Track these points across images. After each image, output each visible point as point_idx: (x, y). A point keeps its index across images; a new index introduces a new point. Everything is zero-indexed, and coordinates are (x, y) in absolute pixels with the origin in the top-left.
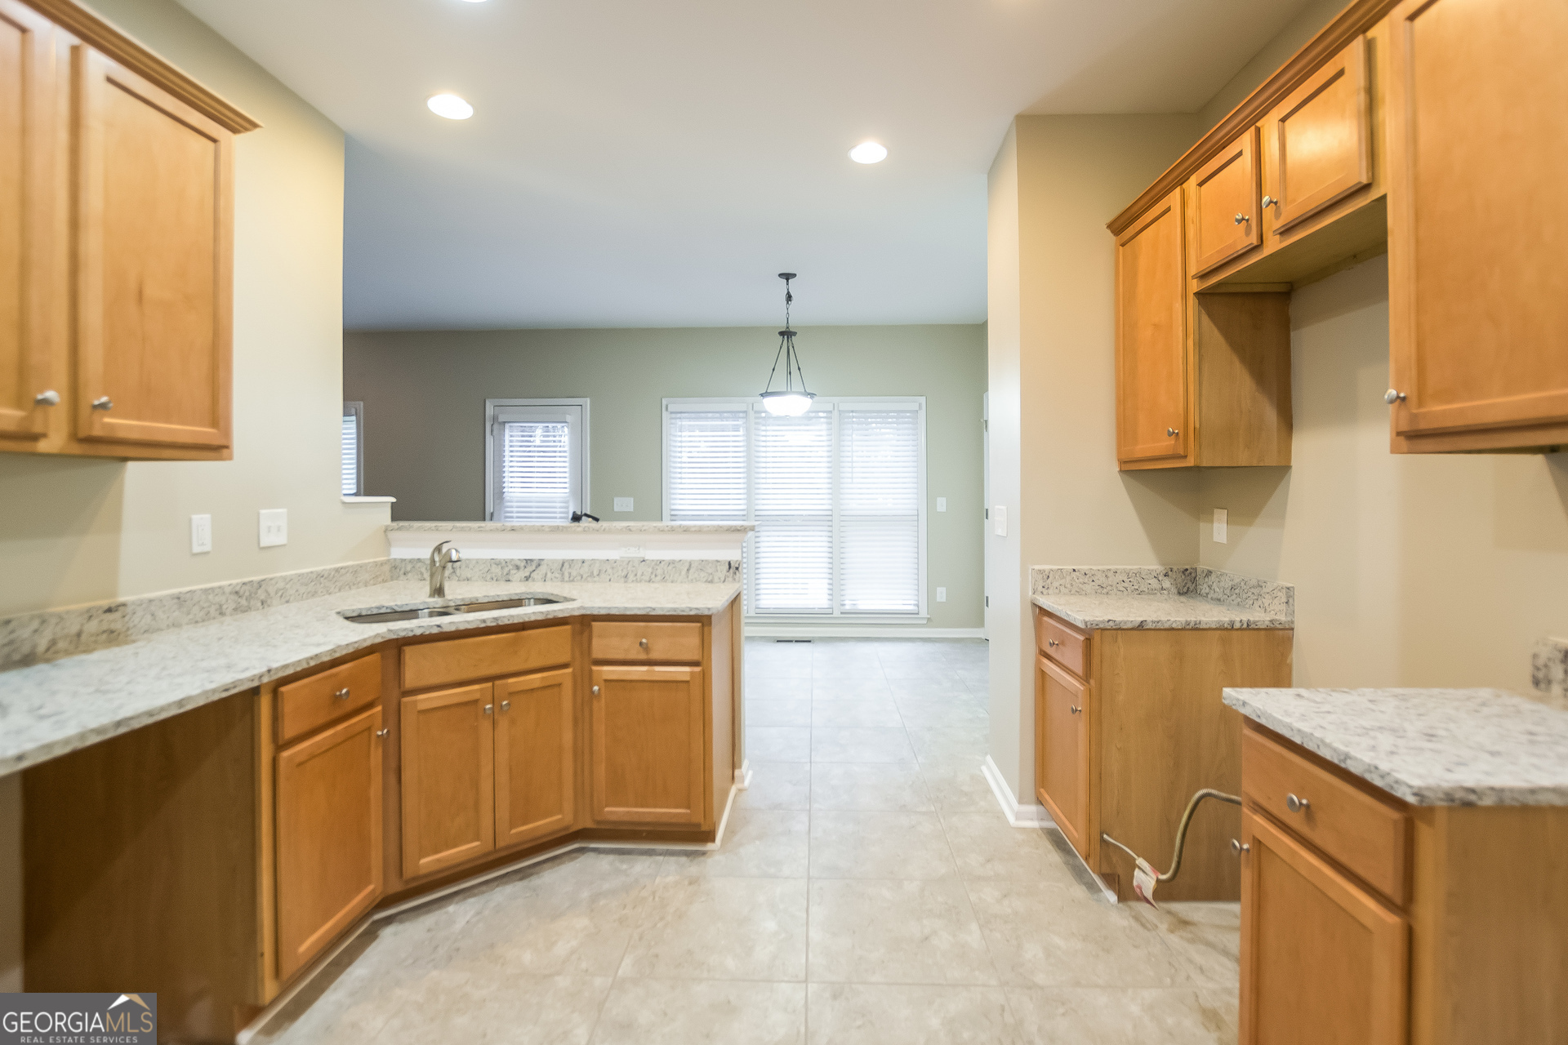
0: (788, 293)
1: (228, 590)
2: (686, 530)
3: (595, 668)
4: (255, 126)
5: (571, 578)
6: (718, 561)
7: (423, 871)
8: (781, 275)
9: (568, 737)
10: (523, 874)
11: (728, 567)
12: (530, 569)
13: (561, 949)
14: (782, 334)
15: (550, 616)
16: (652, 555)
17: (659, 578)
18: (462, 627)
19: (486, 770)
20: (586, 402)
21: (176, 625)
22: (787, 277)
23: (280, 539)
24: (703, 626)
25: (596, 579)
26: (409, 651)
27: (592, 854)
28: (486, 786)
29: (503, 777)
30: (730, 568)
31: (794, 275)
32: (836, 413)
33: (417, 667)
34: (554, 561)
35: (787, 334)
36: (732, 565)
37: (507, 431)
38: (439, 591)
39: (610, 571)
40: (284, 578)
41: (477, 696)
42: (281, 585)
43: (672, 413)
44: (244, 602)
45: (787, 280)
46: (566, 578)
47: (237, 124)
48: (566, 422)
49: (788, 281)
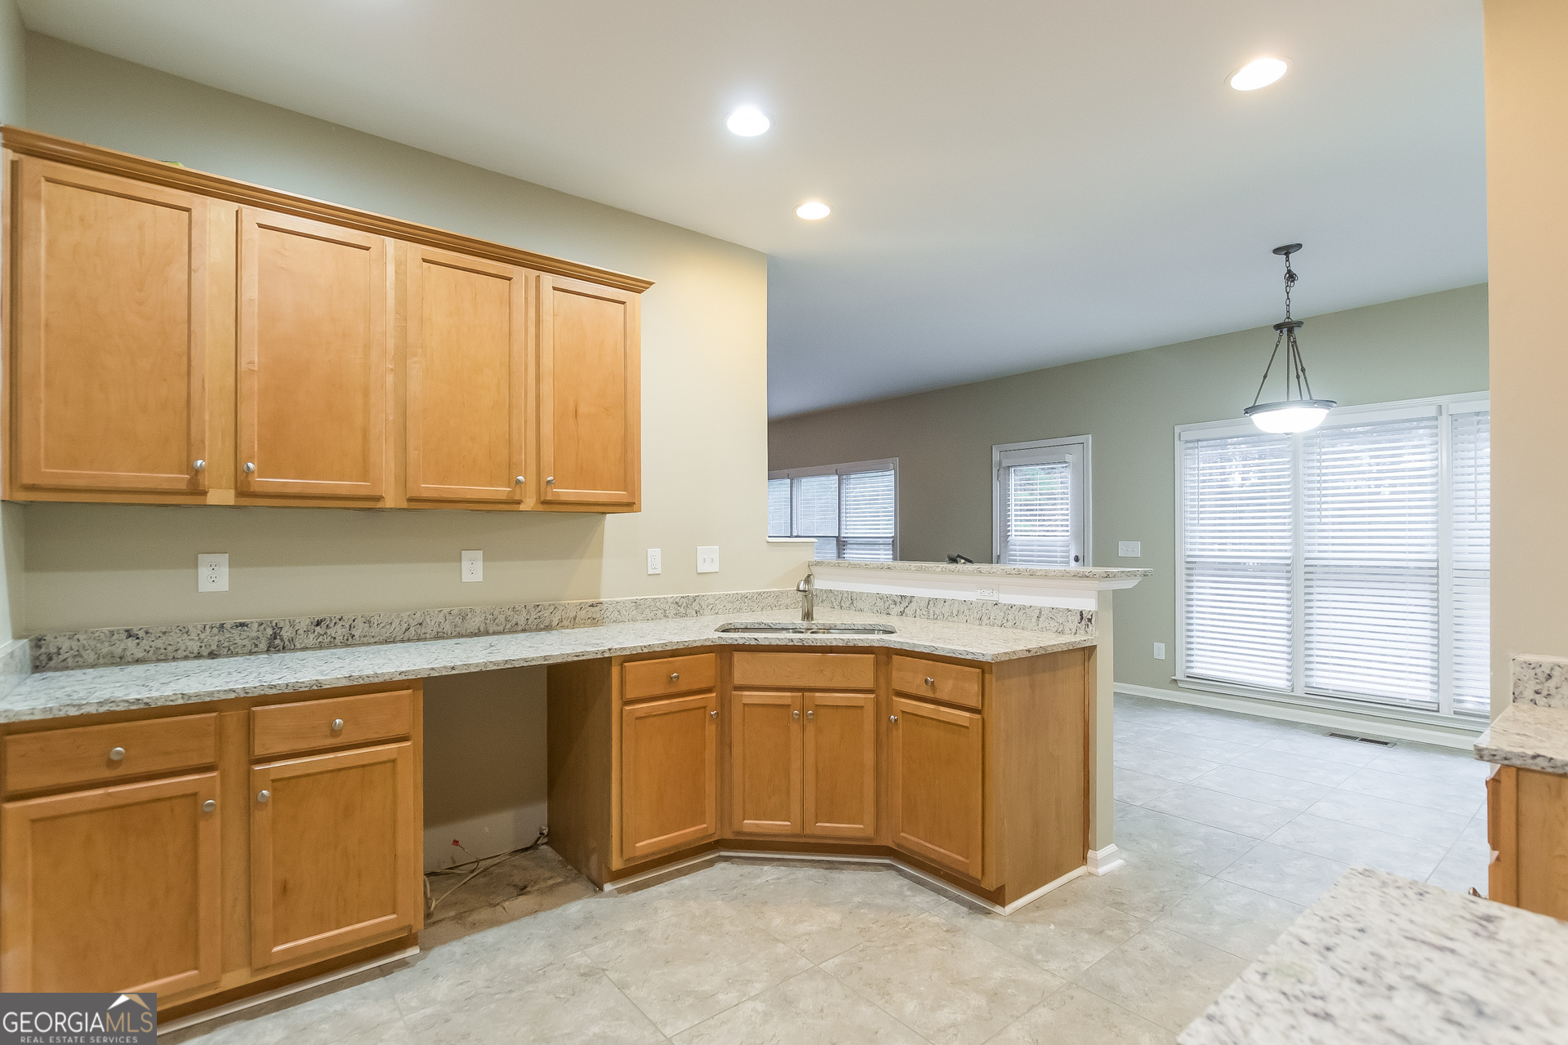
0: (1289, 271)
1: (670, 601)
2: (1032, 574)
3: (895, 698)
4: (651, 284)
5: (935, 616)
6: (1069, 610)
7: (746, 830)
8: (1277, 251)
9: (869, 756)
10: (831, 866)
11: (1079, 617)
12: (905, 604)
13: (802, 928)
14: (1278, 327)
15: (851, 644)
16: (1005, 599)
17: (1010, 623)
18: (774, 643)
19: (796, 765)
20: (1088, 439)
21: (634, 620)
22: (1286, 250)
23: (715, 568)
24: (983, 672)
25: (955, 619)
26: (737, 656)
27: (894, 873)
28: (796, 778)
29: (810, 776)
30: (1082, 619)
31: (1299, 246)
32: (1444, 420)
33: (743, 669)
34: (922, 599)
35: (1287, 327)
36: (1084, 616)
37: (1012, 475)
38: (808, 616)
39: (967, 612)
40: (714, 596)
41: (788, 702)
42: (711, 601)
43: (1187, 442)
44: (682, 610)
45: (1287, 254)
46: (931, 617)
47: (638, 286)
48: (1066, 462)
49: (1288, 257)
